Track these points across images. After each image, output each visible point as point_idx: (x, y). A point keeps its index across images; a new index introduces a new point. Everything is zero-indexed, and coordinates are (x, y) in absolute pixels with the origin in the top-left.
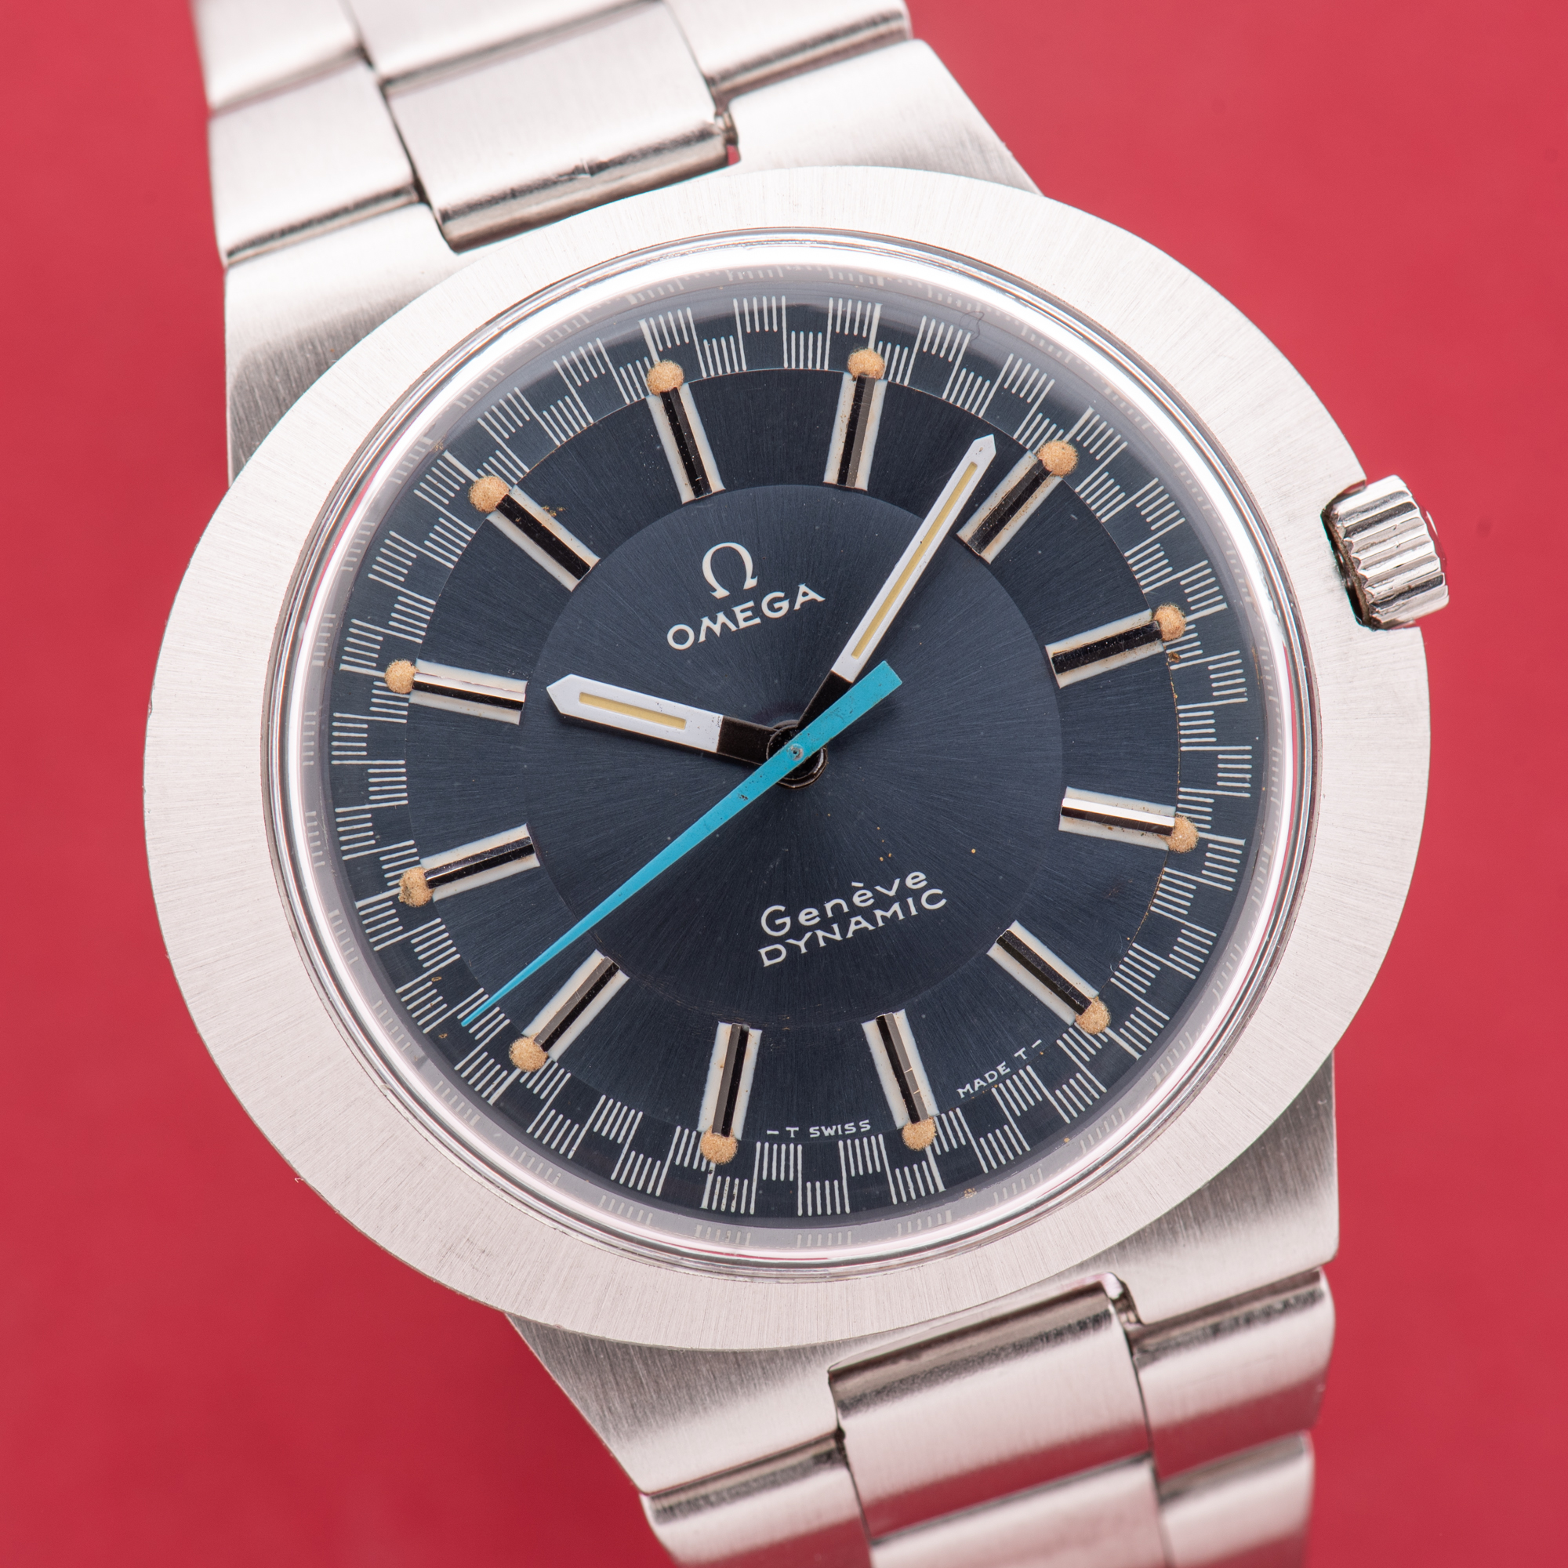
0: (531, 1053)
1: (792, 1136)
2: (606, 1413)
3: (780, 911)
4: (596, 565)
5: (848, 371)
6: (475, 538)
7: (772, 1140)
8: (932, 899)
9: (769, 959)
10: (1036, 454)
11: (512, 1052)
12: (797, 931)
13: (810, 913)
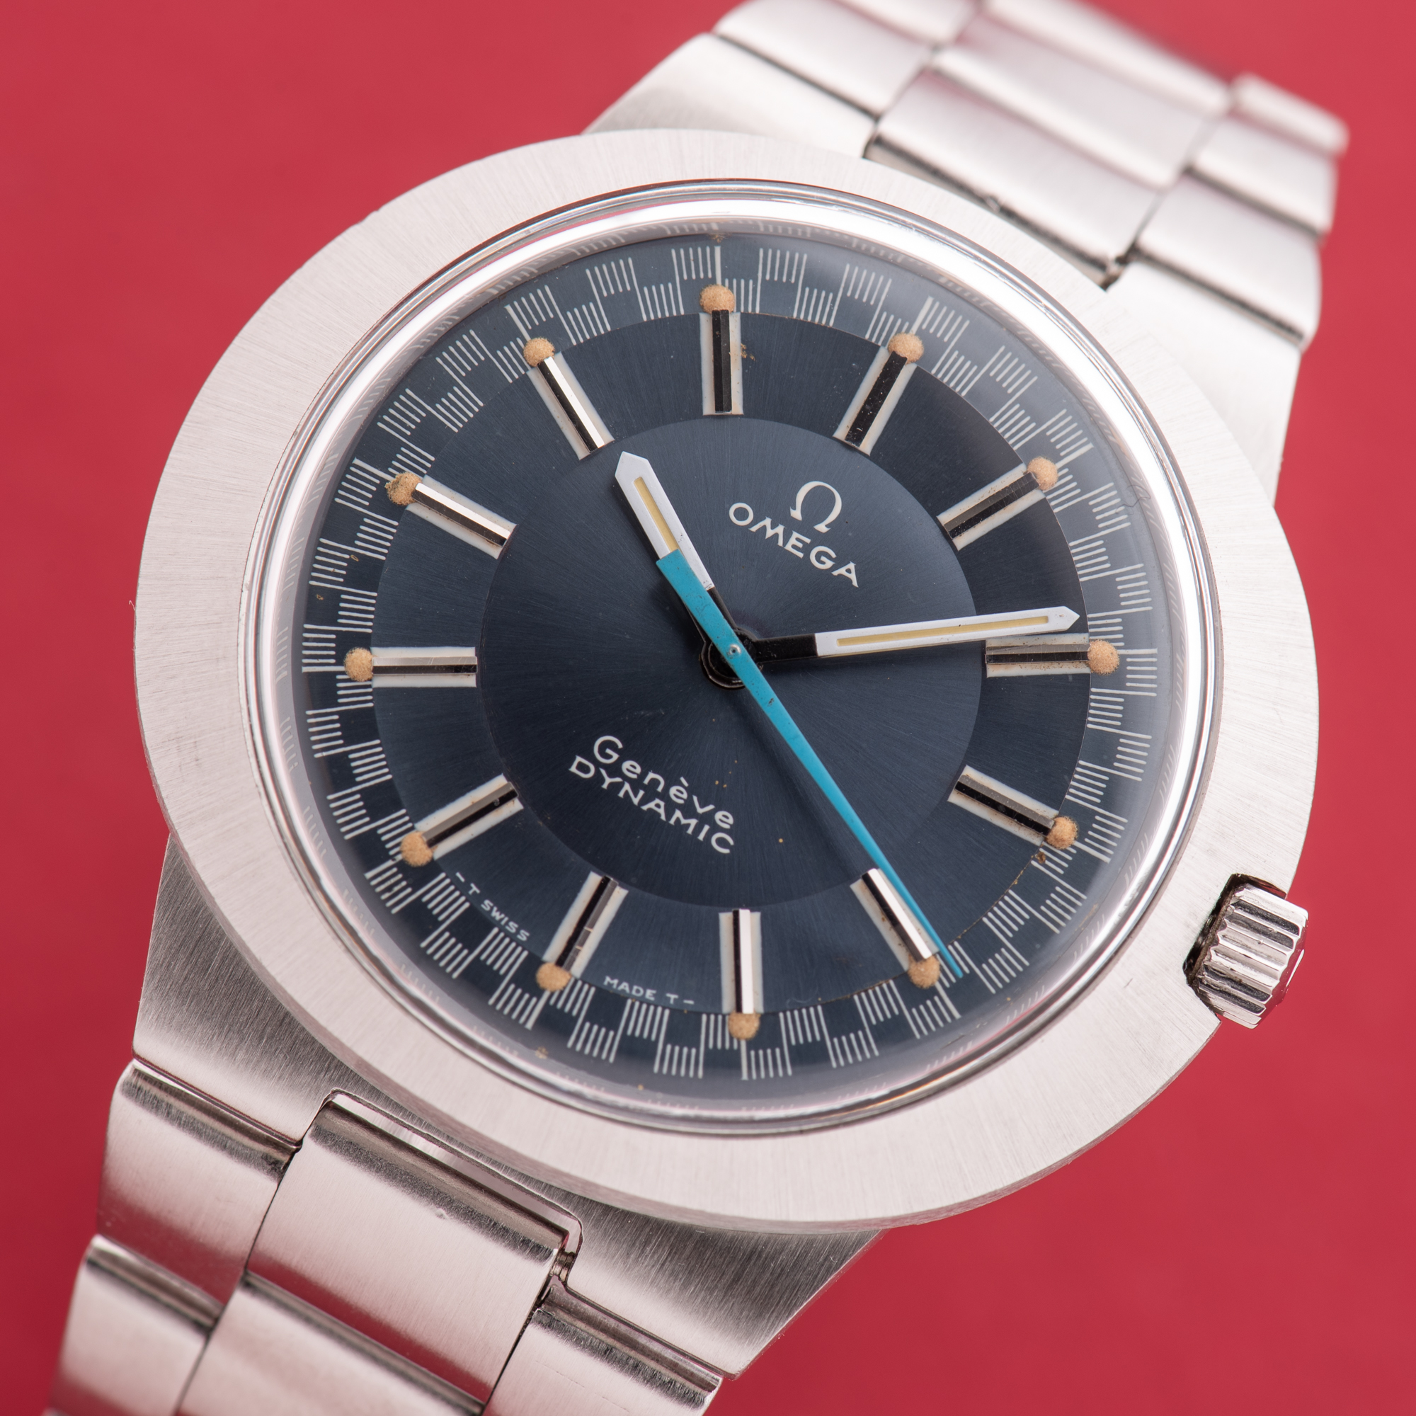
0: (363, 664)
2: (164, 965)
3: (617, 746)
4: (737, 416)
5: (1027, 464)
6: (679, 317)
7: (455, 881)
8: (721, 842)
9: (578, 768)
10: (1090, 640)
11: (352, 653)
12: (615, 770)
13: (634, 767)
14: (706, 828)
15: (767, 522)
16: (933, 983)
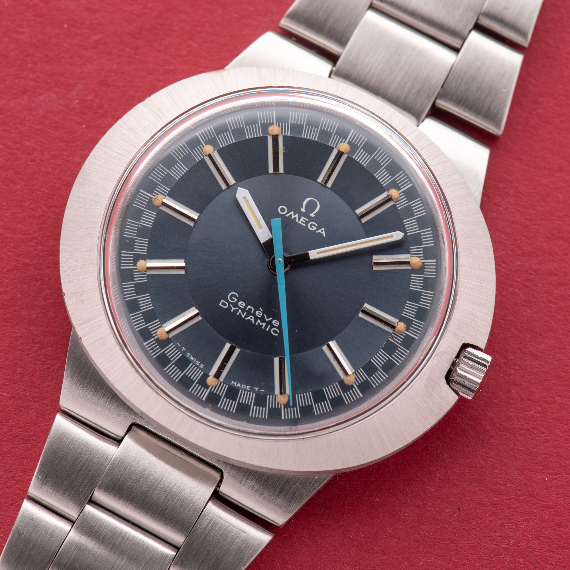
0: (143, 266)
1: (182, 350)
2: (71, 375)
3: (236, 296)
4: (281, 174)
5: (388, 192)
6: (260, 137)
7: (177, 346)
8: (275, 332)
9: (222, 304)
10: (411, 256)
11: (139, 262)
12: (236, 305)
14: (269, 326)
15: (292, 213)
16: (352, 384)
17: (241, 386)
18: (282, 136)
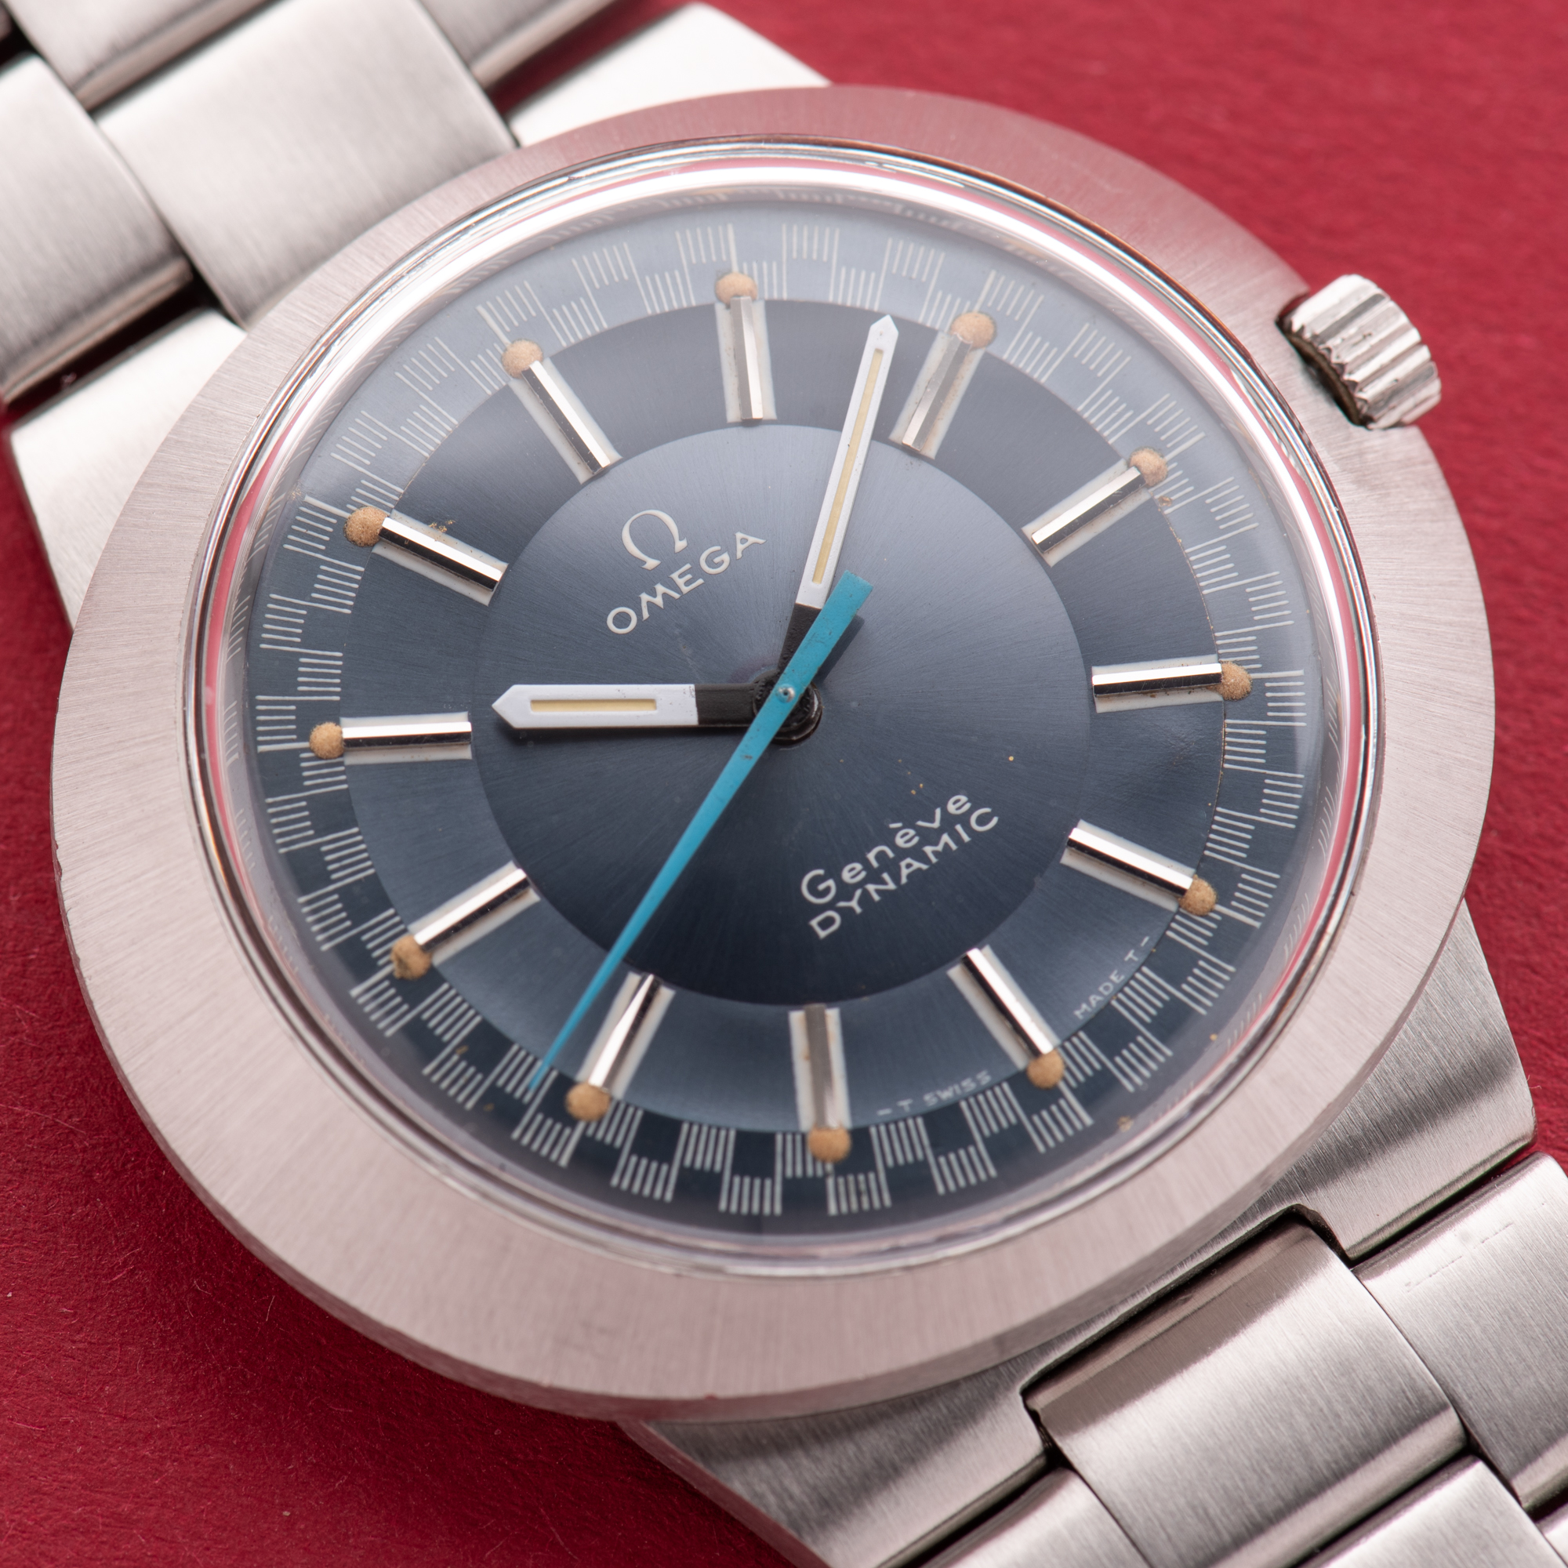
0: (590, 1098)
1: (907, 1110)
3: (820, 875)
4: (503, 577)
6: (365, 575)
7: (886, 1120)
8: (982, 820)
9: (823, 929)
10: (948, 332)
11: (570, 1104)
12: (845, 891)
13: (853, 869)
14: (959, 828)
15: (645, 598)
16: (1250, 679)
17: (1100, 994)
18: (395, 511)
